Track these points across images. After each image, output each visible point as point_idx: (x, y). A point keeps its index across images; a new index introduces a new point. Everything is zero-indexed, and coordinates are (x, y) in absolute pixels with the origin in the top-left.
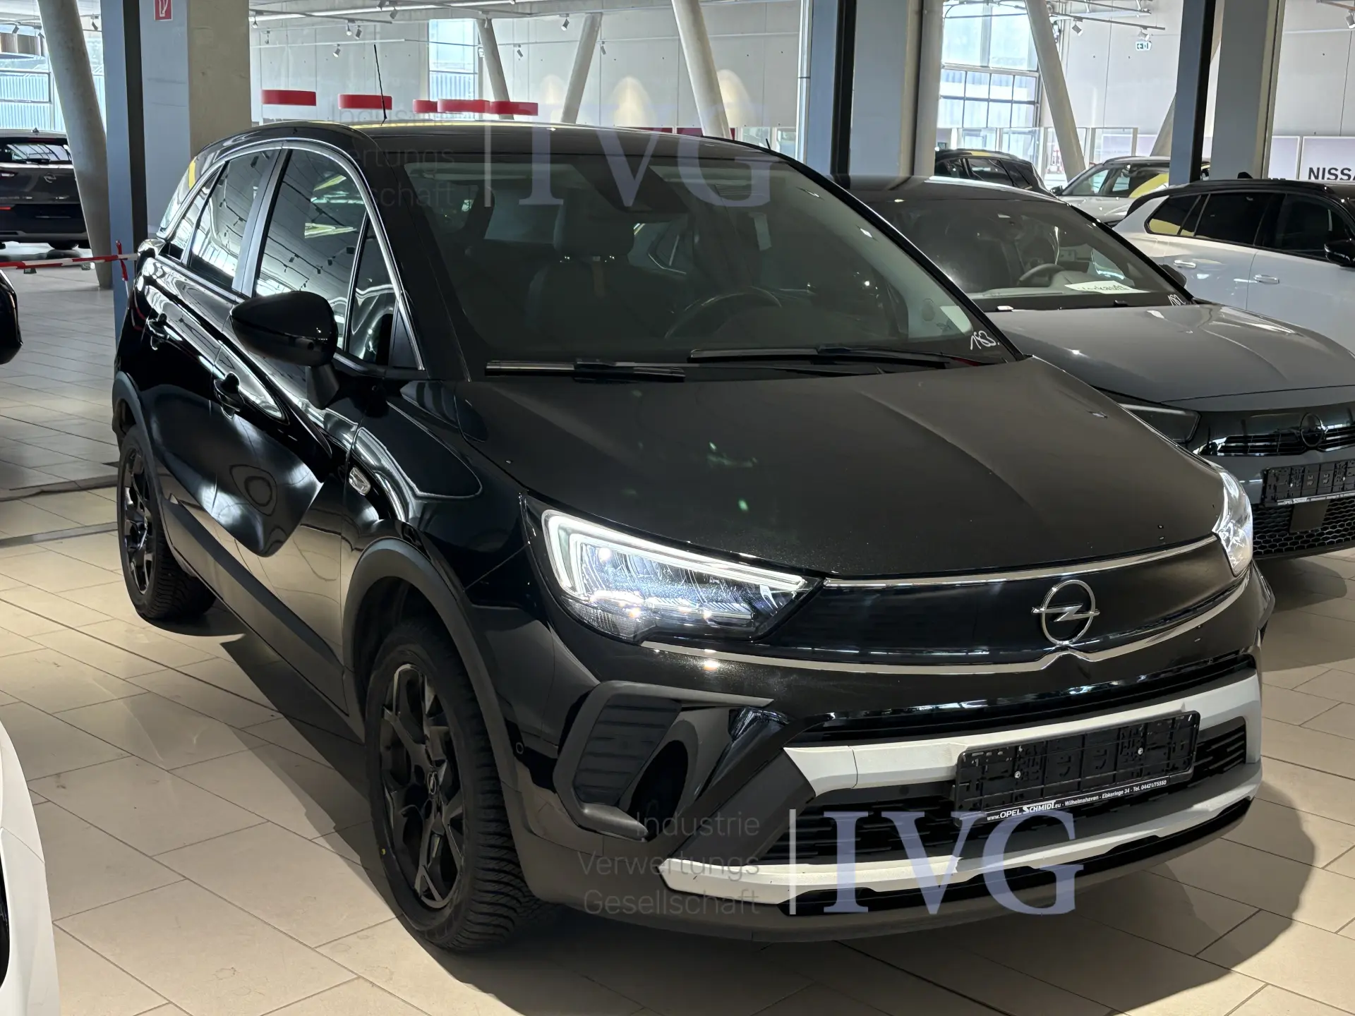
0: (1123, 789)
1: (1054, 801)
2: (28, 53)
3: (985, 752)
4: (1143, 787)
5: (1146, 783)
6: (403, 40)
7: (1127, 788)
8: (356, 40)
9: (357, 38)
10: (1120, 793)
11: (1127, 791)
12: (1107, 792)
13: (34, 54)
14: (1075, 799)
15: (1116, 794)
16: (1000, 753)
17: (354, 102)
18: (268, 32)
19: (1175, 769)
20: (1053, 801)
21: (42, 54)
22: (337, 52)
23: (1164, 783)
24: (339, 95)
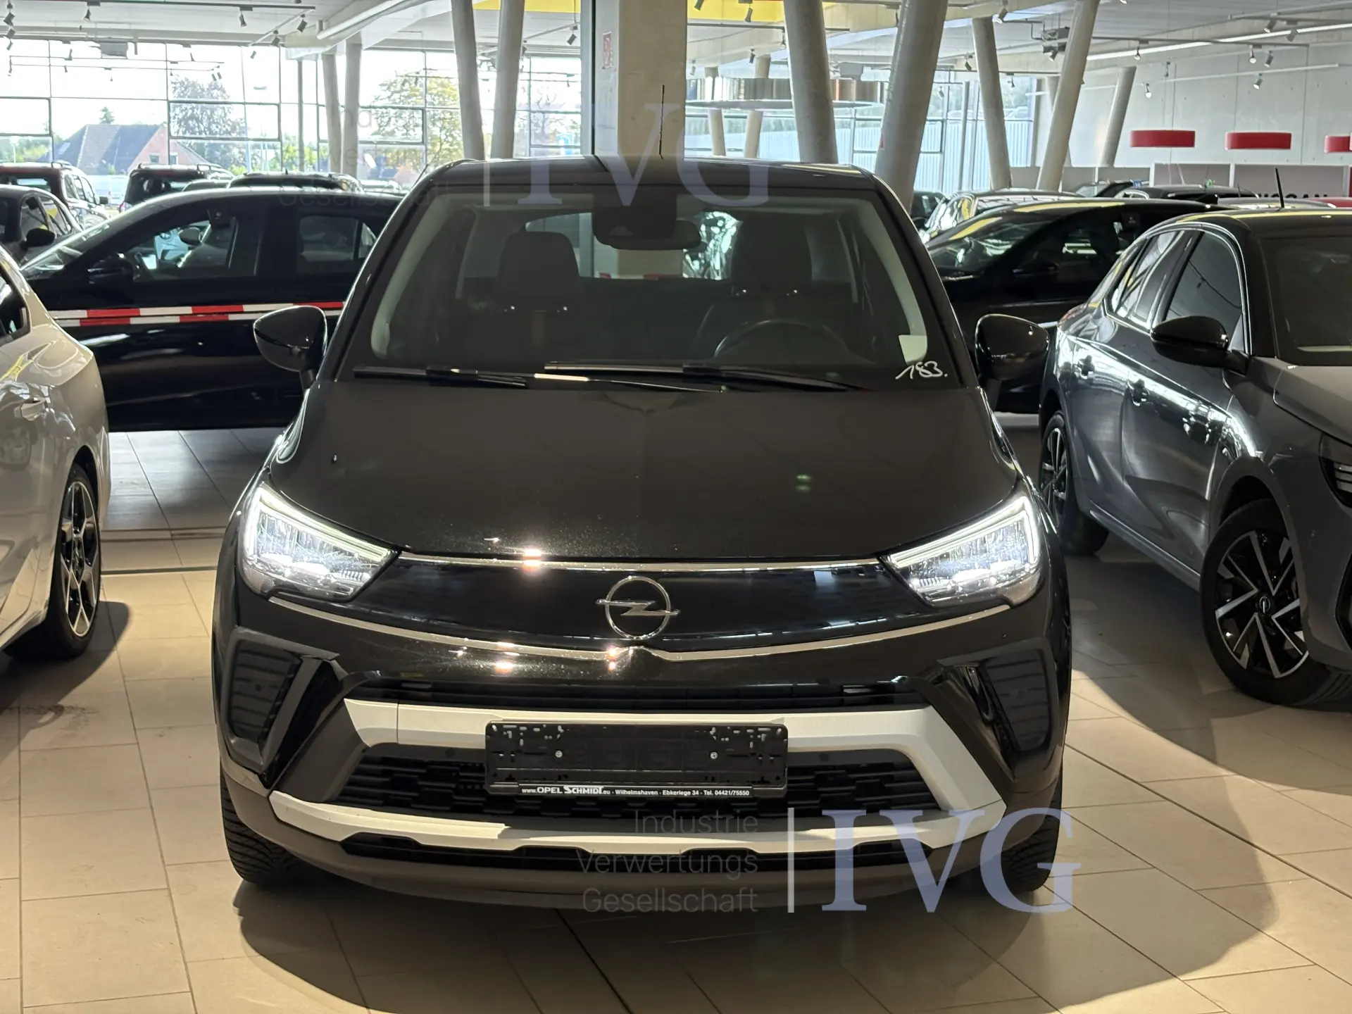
0: (691, 790)
1: (603, 787)
2: (864, 100)
3: (519, 725)
4: (717, 793)
5: (722, 790)
6: (1337, 65)
7: (696, 790)
8: (1268, 69)
9: (1267, 66)
10: (687, 794)
11: (696, 793)
12: (669, 790)
13: (872, 101)
14: (628, 790)
15: (681, 793)
16: (537, 730)
17: (1243, 141)
18: (1168, 63)
19: (763, 782)
20: (601, 787)
21: (881, 101)
22: (1258, 84)
23: (747, 793)
24: (1227, 133)
